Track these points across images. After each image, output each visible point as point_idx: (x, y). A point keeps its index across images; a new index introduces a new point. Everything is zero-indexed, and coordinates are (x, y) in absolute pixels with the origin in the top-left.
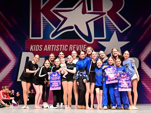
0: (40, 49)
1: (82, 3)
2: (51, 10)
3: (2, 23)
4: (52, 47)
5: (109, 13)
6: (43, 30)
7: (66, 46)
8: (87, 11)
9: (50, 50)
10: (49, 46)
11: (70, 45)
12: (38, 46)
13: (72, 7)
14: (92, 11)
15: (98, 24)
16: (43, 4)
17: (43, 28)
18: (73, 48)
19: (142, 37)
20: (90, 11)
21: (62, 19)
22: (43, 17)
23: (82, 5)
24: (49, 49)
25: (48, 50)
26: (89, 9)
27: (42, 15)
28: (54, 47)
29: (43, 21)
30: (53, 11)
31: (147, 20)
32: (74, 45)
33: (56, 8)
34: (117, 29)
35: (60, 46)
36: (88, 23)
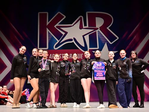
1: (80, 20)
2: (55, 26)
3: (16, 37)
5: (101, 28)
6: (49, 42)
8: (84, 27)
11: (70, 54)
13: (72, 24)
14: (87, 27)
15: (93, 38)
16: (49, 22)
17: (49, 40)
19: (128, 47)
20: (85, 27)
21: (63, 33)
22: (49, 32)
23: (79, 21)
24: (53, 57)
26: (85, 25)
27: (48, 30)
29: (49, 35)
30: (57, 27)
31: (132, 33)
34: (108, 41)
35: (62, 55)
36: (84, 37)
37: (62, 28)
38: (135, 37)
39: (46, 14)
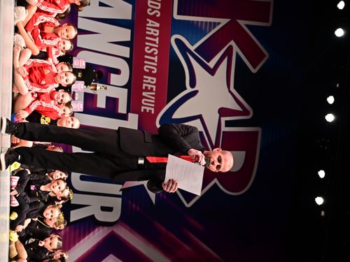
0: (150, 12)
1: (241, 110)
2: (232, 43)
4: (155, 37)
6: (193, 22)
7: (154, 70)
8: (224, 119)
9: (147, 33)
10: (156, 33)
11: (155, 79)
12: (157, 6)
13: (235, 88)
14: (224, 129)
16: (247, 26)
17: (198, 22)
18: (149, 83)
19: (164, 229)
20: (223, 123)
21: (212, 64)
22: (219, 23)
24: (150, 31)
25: (147, 28)
27: (224, 22)
28: (155, 43)
29: (210, 23)
30: (231, 47)
32: (154, 87)
33: (237, 54)
35: (154, 56)
36: (199, 120)
37: (225, 61)
38: (188, 248)
39: (268, 21)
